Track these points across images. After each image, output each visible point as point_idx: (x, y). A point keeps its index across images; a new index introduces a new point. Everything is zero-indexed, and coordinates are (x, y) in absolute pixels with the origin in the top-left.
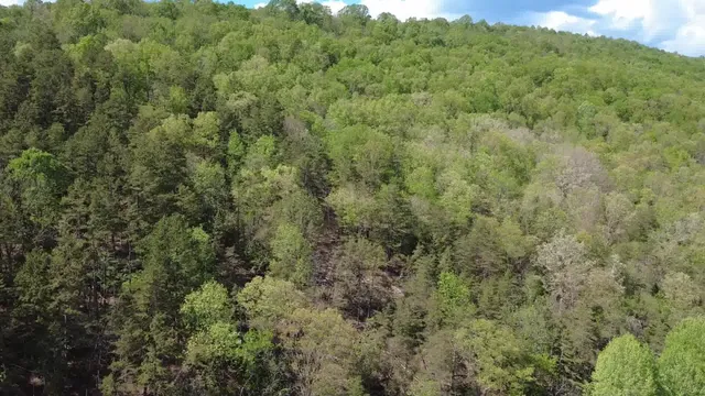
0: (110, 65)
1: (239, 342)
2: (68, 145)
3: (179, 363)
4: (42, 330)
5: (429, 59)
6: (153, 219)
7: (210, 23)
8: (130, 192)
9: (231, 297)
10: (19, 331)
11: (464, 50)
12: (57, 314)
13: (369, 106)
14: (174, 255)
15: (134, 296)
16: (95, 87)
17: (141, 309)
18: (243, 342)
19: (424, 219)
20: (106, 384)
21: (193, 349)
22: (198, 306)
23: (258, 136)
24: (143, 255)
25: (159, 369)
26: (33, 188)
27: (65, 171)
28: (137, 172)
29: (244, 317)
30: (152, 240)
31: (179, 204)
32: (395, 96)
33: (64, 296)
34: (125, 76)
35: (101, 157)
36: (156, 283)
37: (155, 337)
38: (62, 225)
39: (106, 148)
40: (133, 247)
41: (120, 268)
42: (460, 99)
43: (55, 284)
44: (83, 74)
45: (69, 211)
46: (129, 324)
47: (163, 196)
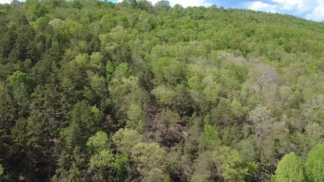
0: (51, 31)
1: (113, 159)
2: (33, 69)
3: (87, 168)
4: (24, 155)
5: (197, 25)
6: (73, 103)
7: (96, 11)
8: (62, 90)
9: (109, 138)
10: (14, 155)
11: (213, 20)
12: (31, 147)
13: (171, 48)
14: (83, 119)
16: (45, 42)
17: (69, 144)
18: (115, 159)
19: (197, 100)
20: (54, 179)
21: (93, 162)
22: (95, 142)
23: (120, 63)
24: (69, 119)
25: (78, 172)
26: (19, 90)
27: (33, 81)
28: (65, 81)
29: (115, 147)
30: (73, 113)
31: (84, 95)
32: (182, 43)
33: (33, 139)
34: (58, 36)
35: (49, 75)
36: (76, 132)
37: (76, 158)
38: (32, 105)
39: (50, 70)
40: (64, 116)
41: (58, 125)
42: (212, 43)
43: (29, 134)
44: (39, 36)
45: (35, 99)
46: (64, 152)
47: (77, 92)
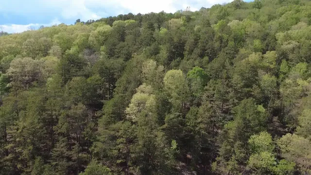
0: (229, 32)
1: (275, 163)
2: (209, 65)
3: (245, 165)
4: (193, 137)
6: (240, 99)
7: (277, 9)
8: (231, 86)
9: (274, 141)
10: (186, 136)
12: (199, 132)
14: (248, 117)
15: (229, 131)
16: (222, 41)
17: (231, 137)
18: (278, 164)
20: (214, 165)
21: (252, 160)
22: (256, 141)
23: (297, 63)
24: (234, 114)
25: (236, 165)
26: (195, 82)
28: (236, 78)
29: (279, 151)
30: (239, 108)
31: (252, 93)
33: (202, 126)
34: (235, 36)
35: (221, 71)
36: (238, 127)
37: (236, 151)
38: (204, 97)
39: (224, 67)
40: (231, 110)
41: (224, 118)
43: (199, 120)
44: (218, 36)
45: (207, 92)
46: (225, 143)
47: (245, 89)
